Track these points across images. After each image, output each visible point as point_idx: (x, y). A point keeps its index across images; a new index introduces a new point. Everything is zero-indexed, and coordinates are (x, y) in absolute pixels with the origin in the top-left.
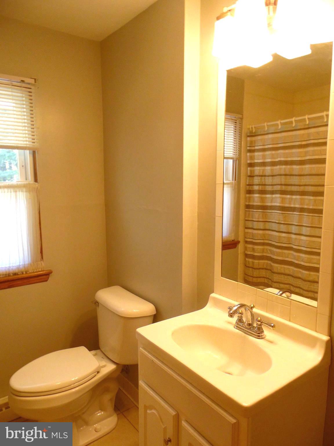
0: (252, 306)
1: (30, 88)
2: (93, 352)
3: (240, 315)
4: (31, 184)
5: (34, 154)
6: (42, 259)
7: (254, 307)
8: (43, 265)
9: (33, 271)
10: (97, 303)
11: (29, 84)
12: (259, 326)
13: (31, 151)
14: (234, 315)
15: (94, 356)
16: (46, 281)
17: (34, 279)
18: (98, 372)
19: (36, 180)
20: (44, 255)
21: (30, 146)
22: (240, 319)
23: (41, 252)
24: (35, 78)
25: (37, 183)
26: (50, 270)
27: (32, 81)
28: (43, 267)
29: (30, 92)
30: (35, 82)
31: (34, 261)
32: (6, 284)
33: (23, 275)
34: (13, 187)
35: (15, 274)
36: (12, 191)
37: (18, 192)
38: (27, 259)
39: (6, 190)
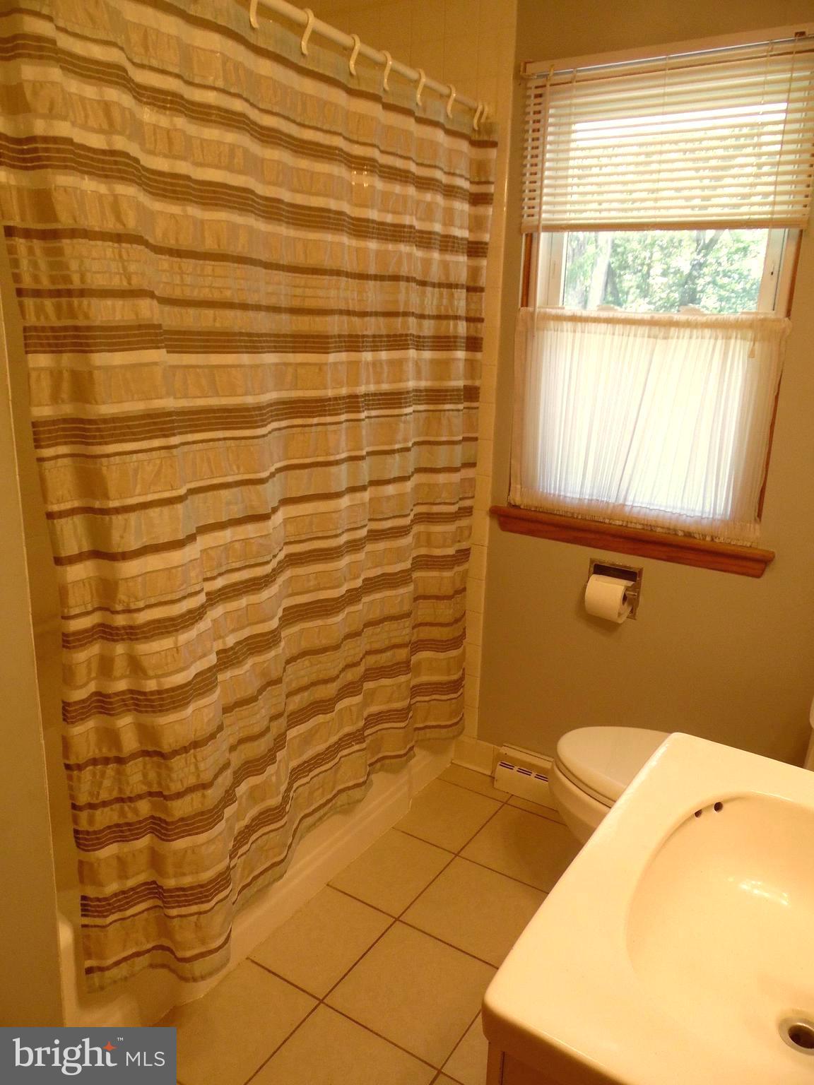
5: (801, 238)
6: (758, 519)
8: (758, 533)
13: (795, 231)
16: (758, 577)
17: (726, 561)
19: (789, 313)
20: (765, 509)
21: (795, 216)
23: (758, 500)
25: (787, 319)
26: (772, 553)
28: (755, 538)
32: (664, 549)
33: (702, 543)
34: (723, 327)
35: (688, 535)
36: (720, 336)
37: (733, 341)
38: (720, 509)
39: (707, 332)
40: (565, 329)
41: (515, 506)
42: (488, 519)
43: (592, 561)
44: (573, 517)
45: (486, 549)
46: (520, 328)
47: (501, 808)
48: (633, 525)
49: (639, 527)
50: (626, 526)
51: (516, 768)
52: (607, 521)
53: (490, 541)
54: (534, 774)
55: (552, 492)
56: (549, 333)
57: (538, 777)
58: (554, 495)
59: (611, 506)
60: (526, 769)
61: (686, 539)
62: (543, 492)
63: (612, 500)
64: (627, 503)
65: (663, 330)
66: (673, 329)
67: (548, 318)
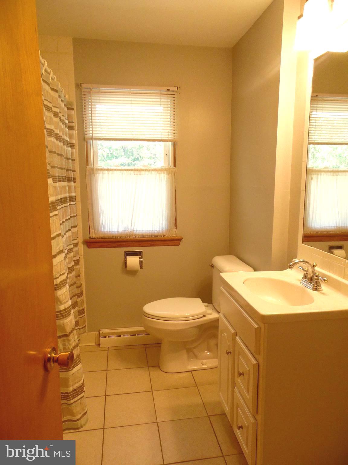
0: (315, 264)
1: (174, 95)
2: (206, 304)
3: (306, 272)
4: (171, 168)
5: (174, 145)
6: (176, 228)
7: (316, 265)
8: (176, 232)
9: (168, 236)
10: (212, 266)
11: (173, 91)
12: (317, 280)
13: (173, 143)
14: (292, 267)
15: (205, 307)
16: (178, 245)
17: (169, 242)
18: (204, 316)
19: (175, 166)
20: (177, 224)
21: (172, 139)
22: (306, 276)
23: (176, 222)
24: (177, 86)
25: (175, 168)
26: (182, 237)
27: (175, 89)
28: (176, 234)
29: (174, 98)
30: (177, 89)
31: (170, 229)
32: (149, 243)
33: (161, 238)
34: (158, 170)
35: (156, 236)
36: (157, 173)
37: (161, 174)
38: (165, 226)
39: (153, 172)
40: (105, 173)
41: (93, 238)
42: (82, 245)
43: (125, 252)
44: (116, 238)
45: (83, 257)
46: (87, 174)
47: (108, 352)
48: (138, 237)
49: (140, 237)
50: (135, 238)
51: (107, 337)
52: (128, 237)
53: (84, 253)
54: (115, 336)
55: (107, 231)
56: (99, 175)
57: (116, 336)
58: (108, 231)
59: (129, 232)
60: (111, 335)
61: (155, 238)
62: (103, 232)
63: (130, 230)
64: (134, 230)
65: (139, 172)
66: (142, 172)
67: (98, 170)
